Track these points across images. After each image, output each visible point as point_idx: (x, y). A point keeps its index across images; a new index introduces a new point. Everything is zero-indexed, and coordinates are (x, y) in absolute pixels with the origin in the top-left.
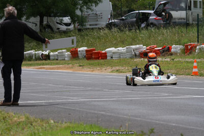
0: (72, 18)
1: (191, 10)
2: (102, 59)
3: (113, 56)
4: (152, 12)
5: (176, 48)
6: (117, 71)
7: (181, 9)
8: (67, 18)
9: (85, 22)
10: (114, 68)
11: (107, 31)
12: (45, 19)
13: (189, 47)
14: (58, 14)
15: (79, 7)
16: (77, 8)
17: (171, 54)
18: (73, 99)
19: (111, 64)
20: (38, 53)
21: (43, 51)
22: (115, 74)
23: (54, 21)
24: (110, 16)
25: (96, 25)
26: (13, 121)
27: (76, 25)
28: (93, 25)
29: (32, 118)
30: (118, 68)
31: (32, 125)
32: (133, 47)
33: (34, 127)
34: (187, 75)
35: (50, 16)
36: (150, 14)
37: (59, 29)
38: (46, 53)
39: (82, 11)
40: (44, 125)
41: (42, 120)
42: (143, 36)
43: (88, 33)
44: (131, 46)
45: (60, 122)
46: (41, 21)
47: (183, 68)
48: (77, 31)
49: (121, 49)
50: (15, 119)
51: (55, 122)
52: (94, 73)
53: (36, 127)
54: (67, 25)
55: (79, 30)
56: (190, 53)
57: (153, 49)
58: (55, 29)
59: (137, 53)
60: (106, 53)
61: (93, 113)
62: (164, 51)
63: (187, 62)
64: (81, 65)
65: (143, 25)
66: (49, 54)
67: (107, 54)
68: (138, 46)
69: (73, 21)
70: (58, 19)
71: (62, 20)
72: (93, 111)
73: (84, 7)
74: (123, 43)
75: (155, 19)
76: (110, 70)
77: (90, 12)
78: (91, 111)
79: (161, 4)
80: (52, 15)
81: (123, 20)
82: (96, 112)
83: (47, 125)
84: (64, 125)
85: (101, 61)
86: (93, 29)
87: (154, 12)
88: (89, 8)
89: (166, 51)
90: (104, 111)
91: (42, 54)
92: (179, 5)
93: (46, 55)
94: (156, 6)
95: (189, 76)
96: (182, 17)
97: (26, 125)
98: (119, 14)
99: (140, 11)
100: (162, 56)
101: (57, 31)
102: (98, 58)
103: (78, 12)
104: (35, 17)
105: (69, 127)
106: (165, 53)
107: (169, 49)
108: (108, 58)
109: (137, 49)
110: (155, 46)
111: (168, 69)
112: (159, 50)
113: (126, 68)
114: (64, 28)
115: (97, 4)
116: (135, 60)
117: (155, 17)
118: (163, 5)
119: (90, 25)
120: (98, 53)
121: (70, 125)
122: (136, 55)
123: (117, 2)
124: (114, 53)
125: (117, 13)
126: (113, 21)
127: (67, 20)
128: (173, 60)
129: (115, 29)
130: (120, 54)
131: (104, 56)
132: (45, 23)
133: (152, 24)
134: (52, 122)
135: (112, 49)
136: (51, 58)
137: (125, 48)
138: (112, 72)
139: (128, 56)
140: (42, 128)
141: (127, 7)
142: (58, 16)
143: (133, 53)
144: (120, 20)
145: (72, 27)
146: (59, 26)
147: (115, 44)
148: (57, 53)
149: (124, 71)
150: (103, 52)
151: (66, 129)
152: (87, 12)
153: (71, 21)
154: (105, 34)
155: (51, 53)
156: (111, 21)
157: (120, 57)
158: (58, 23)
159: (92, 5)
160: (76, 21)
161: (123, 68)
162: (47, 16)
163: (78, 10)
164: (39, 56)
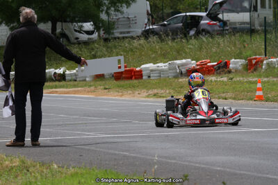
0: (95, 24)
1: (256, 11)
2: (136, 78)
3: (152, 75)
4: (204, 14)
5: (236, 63)
6: (155, 95)
7: (244, 10)
8: (89, 24)
9: (113, 28)
10: (150, 92)
11: (142, 41)
12: (59, 25)
13: (254, 62)
14: (77, 19)
15: (105, 8)
16: (102, 11)
17: (230, 72)
18: (88, 135)
19: (147, 86)
20: (49, 72)
21: (56, 69)
22: (151, 99)
23: (70, 28)
24: (146, 21)
25: (128, 32)
26: (4, 165)
27: (102, 32)
28: (124, 33)
29: (29, 162)
30: (156, 91)
31: (28, 171)
32: (178, 62)
33: (31, 174)
34: (248, 100)
35: (65, 21)
36: (202, 17)
37: (77, 38)
38: (60, 71)
39: (108, 14)
40: (45, 170)
41: (43, 164)
42: (191, 47)
43: (117, 44)
44: (175, 61)
45: (65, 167)
46: (54, 29)
47: (243, 91)
48: (102, 42)
49: (162, 65)
50: (7, 163)
51: (59, 167)
52: (123, 98)
53: (33, 174)
54: (89, 33)
55: (106, 40)
56: (255, 70)
57: (206, 64)
58: (73, 40)
59: (184, 70)
60: (141, 71)
61: (112, 154)
62: (219, 68)
63: (251, 82)
64: (107, 87)
65: (192, 33)
66: (64, 72)
67: (143, 73)
68: (184, 61)
69: (97, 28)
70: (76, 25)
71: (82, 26)
73: (113, 9)
74: (164, 57)
75: (208, 23)
76: (146, 94)
77: (120, 16)
78: (110, 151)
79: (216, 4)
80: (68, 20)
81: (165, 25)
83: (48, 170)
84: (72, 170)
85: (135, 82)
86: (123, 38)
87: (207, 15)
88: (118, 11)
89: (223, 68)
91: (55, 73)
92: (241, 5)
93: (60, 74)
94: (210, 7)
95: (251, 102)
96: (245, 21)
97: (21, 171)
98: (160, 18)
99: (188, 14)
100: (217, 73)
101: (76, 41)
102: (131, 78)
103: (104, 16)
104: (45, 23)
105: (77, 173)
106: (221, 70)
107: (227, 65)
108: (144, 77)
109: (183, 65)
110: (209, 61)
111: (224, 93)
112: (213, 66)
113: (168, 92)
114: (84, 37)
115: (128, 5)
116: (180, 80)
117: (208, 22)
118: (218, 5)
119: (121, 33)
120: (131, 71)
121: (79, 171)
122: (181, 73)
123: (158, 2)
124: (152, 71)
126: (151, 27)
127: (88, 26)
128: (232, 79)
129: (153, 39)
130: (161, 71)
131: (139, 75)
132: (58, 30)
133: (203, 30)
134: (56, 166)
135: (150, 66)
136: (67, 78)
137: (167, 64)
138: (148, 96)
139: (171, 74)
140: (41, 175)
141: (171, 8)
142: (77, 22)
143: (178, 71)
144: (161, 25)
145: (95, 36)
146: (78, 35)
147: (154, 58)
148: (75, 71)
149: (164, 95)
150: (138, 69)
151: (72, 176)
152: (116, 16)
153: (95, 28)
154: (140, 45)
155: (68, 72)
156: (148, 28)
157: (160, 76)
158: (76, 31)
159: (121, 6)
160: (102, 27)
161: (162, 92)
162: (61, 21)
163: (104, 12)
164: (51, 76)
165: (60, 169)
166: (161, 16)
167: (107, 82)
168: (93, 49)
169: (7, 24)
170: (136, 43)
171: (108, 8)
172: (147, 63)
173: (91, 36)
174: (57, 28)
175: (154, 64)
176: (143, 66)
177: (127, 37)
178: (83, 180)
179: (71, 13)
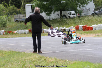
0: (75, 11)
2: (90, 30)
3: (96, 29)
6: (98, 36)
9: (82, 13)
10: (96, 34)
11: (92, 17)
12: (63, 12)
14: (69, 10)
15: (79, 6)
16: (78, 6)
18: (77, 50)
21: (62, 27)
22: (97, 37)
23: (67, 13)
24: (93, 10)
25: (87, 14)
26: (49, 61)
27: (78, 14)
28: (86, 14)
29: (58, 59)
30: (98, 34)
31: (58, 62)
33: (59, 63)
35: (65, 11)
37: (69, 17)
38: (64, 28)
39: (80, 7)
40: (64, 62)
41: (63, 60)
43: (83, 18)
45: (71, 61)
46: (61, 13)
48: (78, 18)
50: (50, 60)
51: (69, 61)
52: (87, 37)
54: (73, 14)
55: (79, 17)
58: (67, 17)
60: (92, 27)
61: (87, 56)
64: (81, 33)
66: (65, 29)
67: (93, 28)
69: (76, 13)
70: (69, 12)
71: (71, 12)
72: (87, 55)
73: (81, 6)
74: (100, 22)
76: (94, 35)
81: (100, 11)
82: (88, 55)
84: (73, 62)
85: (90, 31)
86: (85, 16)
88: (84, 6)
90: (92, 55)
91: (62, 29)
93: (63, 29)
97: (55, 63)
98: (98, 9)
102: (89, 30)
103: (78, 8)
104: (58, 11)
105: (76, 63)
108: (93, 30)
114: (72, 16)
115: (87, 4)
119: (84, 14)
120: (89, 27)
121: (76, 62)
123: (97, 3)
124: (96, 27)
125: (97, 8)
126: (95, 12)
127: (73, 12)
129: (96, 16)
130: (99, 27)
131: (91, 29)
132: (63, 14)
134: (68, 61)
135: (95, 25)
136: (66, 30)
137: (101, 25)
138: (95, 36)
144: (99, 11)
145: (75, 15)
146: (69, 15)
147: (96, 23)
148: (69, 28)
149: (101, 35)
150: (91, 27)
151: (74, 64)
152: (83, 8)
153: (75, 13)
154: (91, 18)
155: (66, 28)
156: (94, 12)
157: (99, 29)
158: (69, 14)
159: (85, 5)
160: (78, 12)
161: (101, 34)
162: (63, 11)
163: (78, 7)
164: (60, 30)
165: (69, 62)
166: (98, 8)
167: (80, 31)
168: (75, 20)
169: (45, 12)
170: (90, 18)
171: (80, 6)
172: (94, 24)
173: (74, 16)
174: (62, 13)
175: (97, 25)
176: (93, 26)
177: (86, 16)
178: (78, 65)
179: (67, 8)
